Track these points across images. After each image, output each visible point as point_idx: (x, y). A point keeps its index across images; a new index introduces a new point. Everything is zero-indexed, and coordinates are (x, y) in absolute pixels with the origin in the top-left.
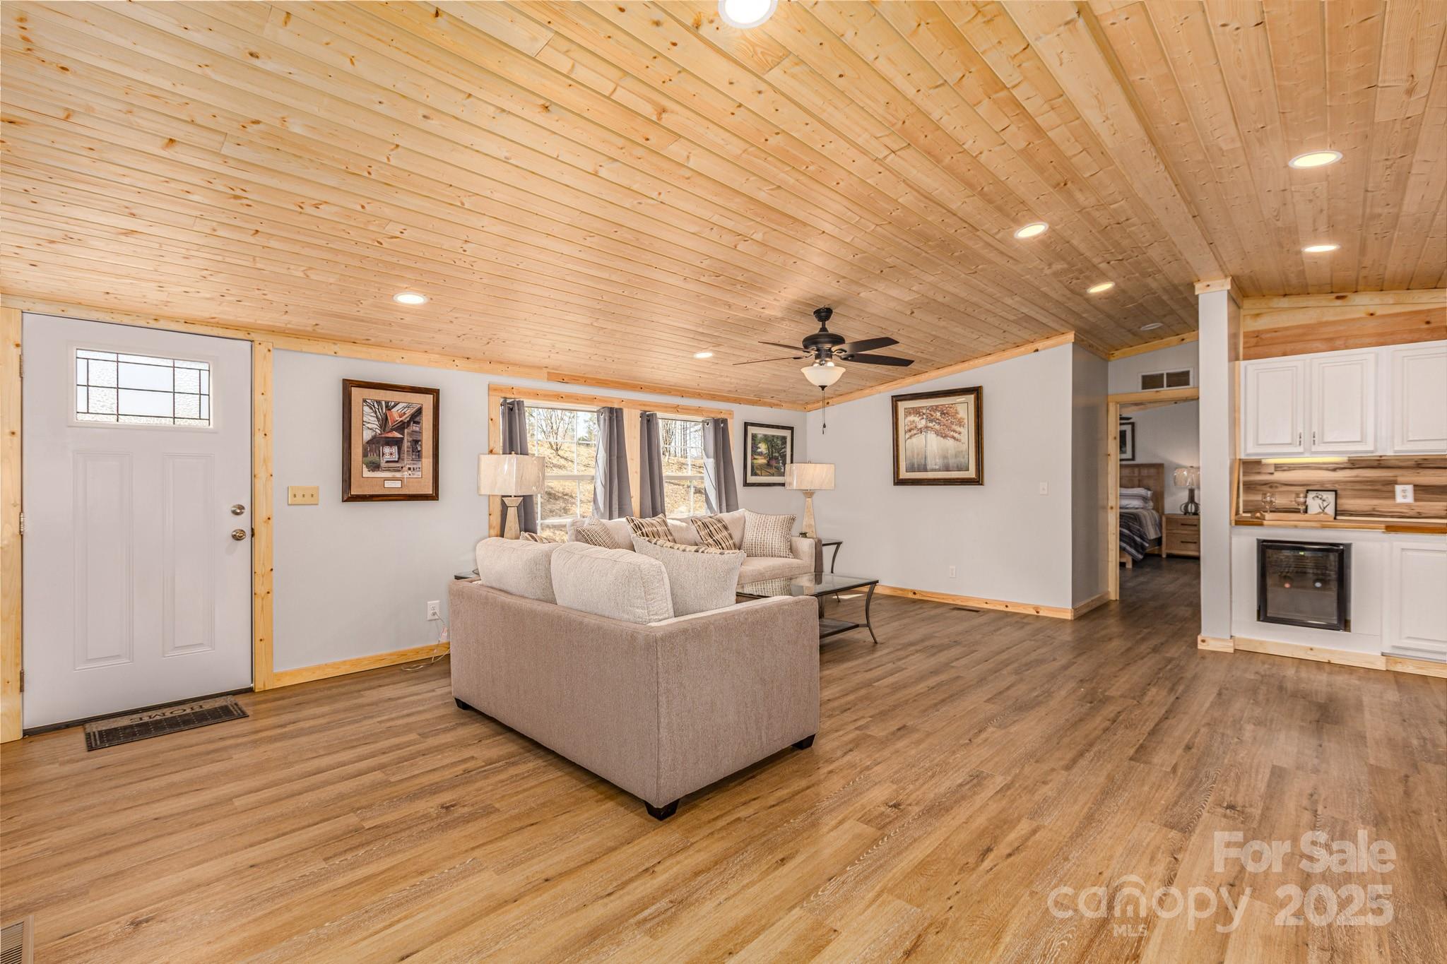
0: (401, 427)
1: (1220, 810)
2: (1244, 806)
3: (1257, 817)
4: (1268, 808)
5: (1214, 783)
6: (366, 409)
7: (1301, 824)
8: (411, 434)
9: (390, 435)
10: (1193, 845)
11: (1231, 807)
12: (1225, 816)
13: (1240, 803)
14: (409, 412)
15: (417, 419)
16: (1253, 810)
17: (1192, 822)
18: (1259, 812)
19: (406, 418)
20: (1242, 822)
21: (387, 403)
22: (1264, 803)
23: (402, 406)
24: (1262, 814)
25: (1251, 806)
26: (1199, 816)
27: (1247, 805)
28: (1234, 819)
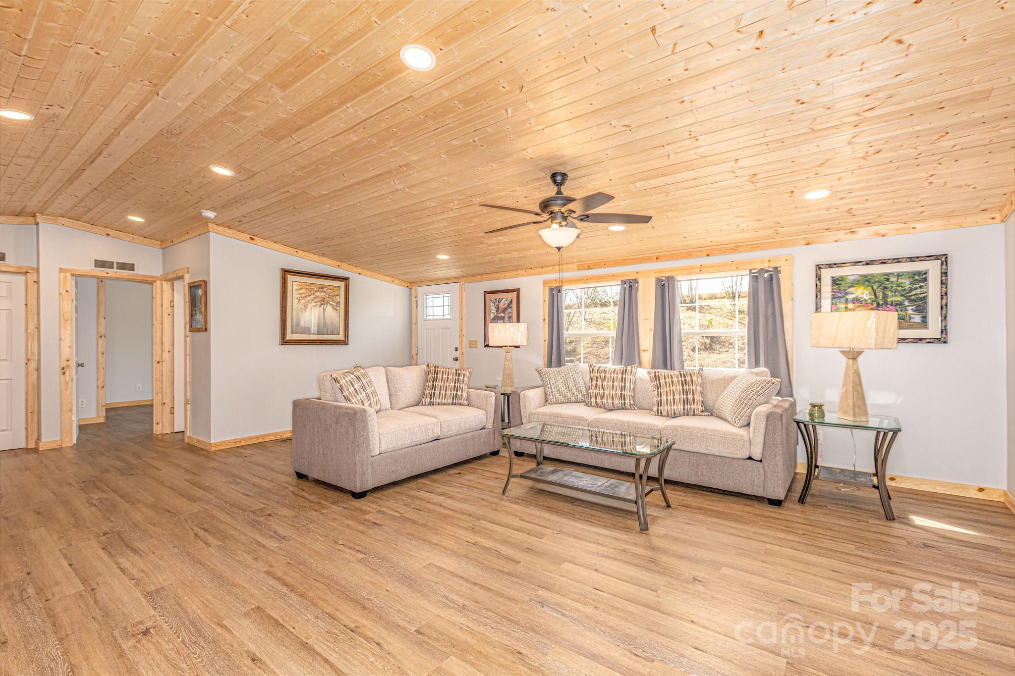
0: (504, 311)
1: (149, 624)
2: (139, 641)
3: (120, 641)
4: (121, 656)
5: (183, 641)
6: (491, 303)
7: (84, 663)
8: (508, 314)
9: (500, 315)
10: (135, 591)
11: (146, 633)
12: (141, 622)
13: (144, 641)
14: (507, 302)
15: (510, 306)
16: (130, 644)
17: (153, 601)
18: (124, 646)
19: (506, 306)
20: (125, 628)
21: (499, 299)
22: (128, 659)
23: (505, 299)
24: (120, 647)
25: (135, 646)
26: (155, 609)
27: (138, 644)
28: (133, 626)
